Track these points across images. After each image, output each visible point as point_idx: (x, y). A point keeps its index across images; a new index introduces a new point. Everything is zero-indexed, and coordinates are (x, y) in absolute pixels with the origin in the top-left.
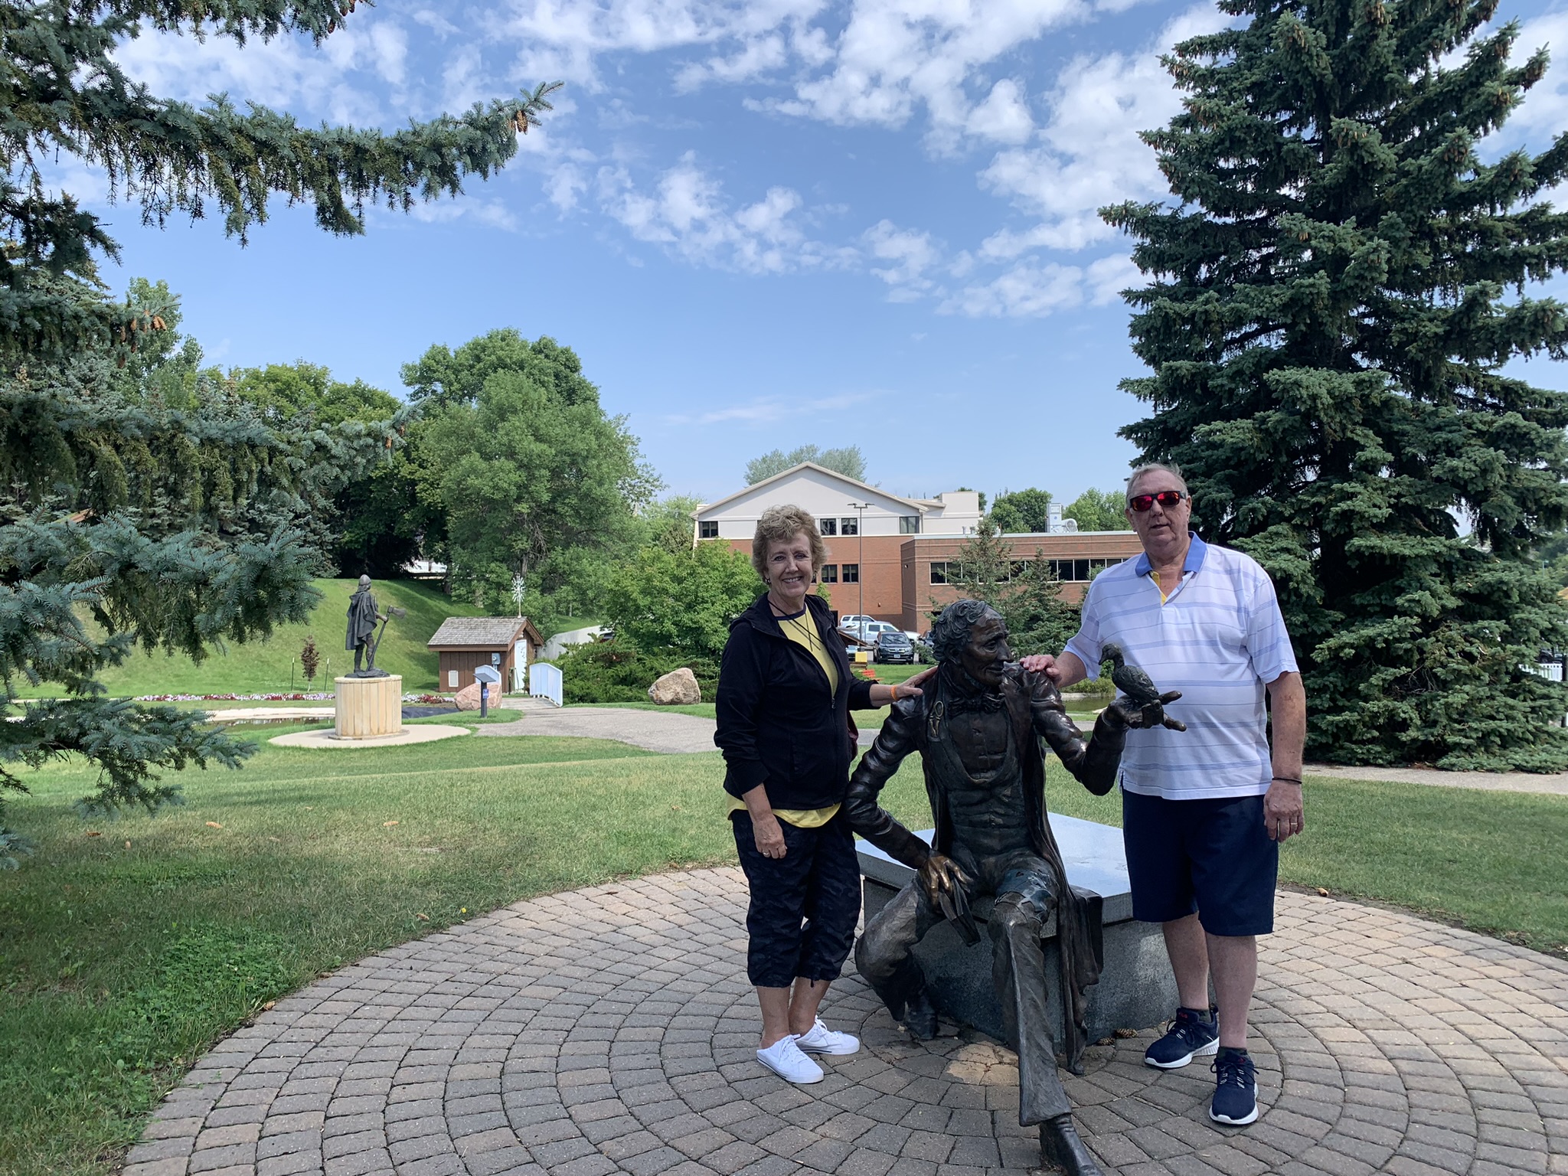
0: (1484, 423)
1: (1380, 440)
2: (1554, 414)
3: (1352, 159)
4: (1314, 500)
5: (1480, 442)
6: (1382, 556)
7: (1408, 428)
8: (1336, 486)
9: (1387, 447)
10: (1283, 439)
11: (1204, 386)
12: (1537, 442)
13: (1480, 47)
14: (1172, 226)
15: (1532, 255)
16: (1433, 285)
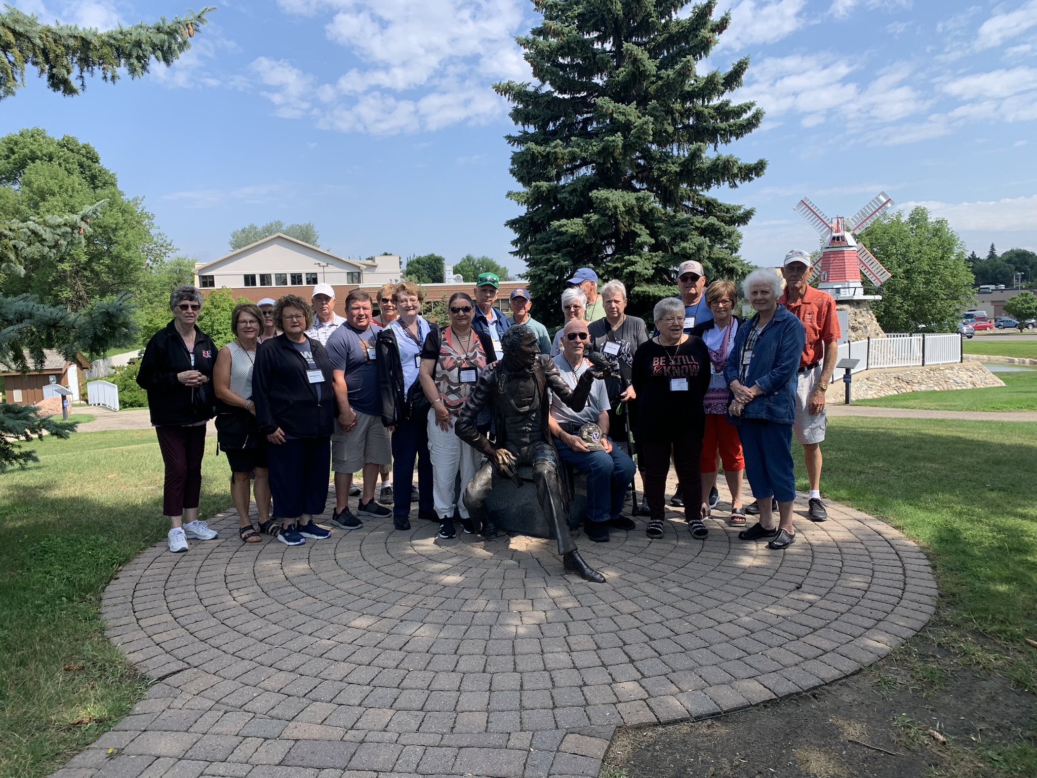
0: (699, 222)
1: (648, 231)
2: (730, 217)
3: (633, 67)
4: (615, 265)
5: (696, 233)
6: (649, 296)
7: (661, 224)
8: (626, 258)
9: (651, 235)
10: (599, 230)
11: (555, 198)
12: (724, 233)
13: (698, 8)
14: (536, 98)
15: (722, 129)
16: (673, 142)
